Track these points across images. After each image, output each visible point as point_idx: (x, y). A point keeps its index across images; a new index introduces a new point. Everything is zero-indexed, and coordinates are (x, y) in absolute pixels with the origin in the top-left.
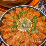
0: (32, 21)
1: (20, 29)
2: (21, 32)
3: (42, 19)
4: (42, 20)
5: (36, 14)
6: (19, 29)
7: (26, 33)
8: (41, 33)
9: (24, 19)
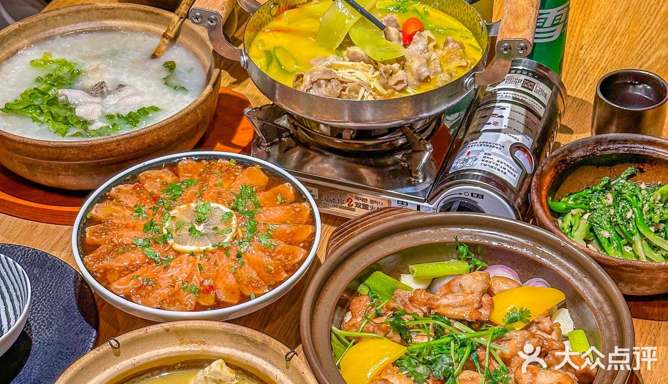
0: (233, 209)
1: (184, 243)
2: (192, 254)
3: (276, 194)
4: (279, 198)
5: (247, 179)
6: (178, 247)
7: (214, 258)
8: (282, 245)
9: (193, 205)
